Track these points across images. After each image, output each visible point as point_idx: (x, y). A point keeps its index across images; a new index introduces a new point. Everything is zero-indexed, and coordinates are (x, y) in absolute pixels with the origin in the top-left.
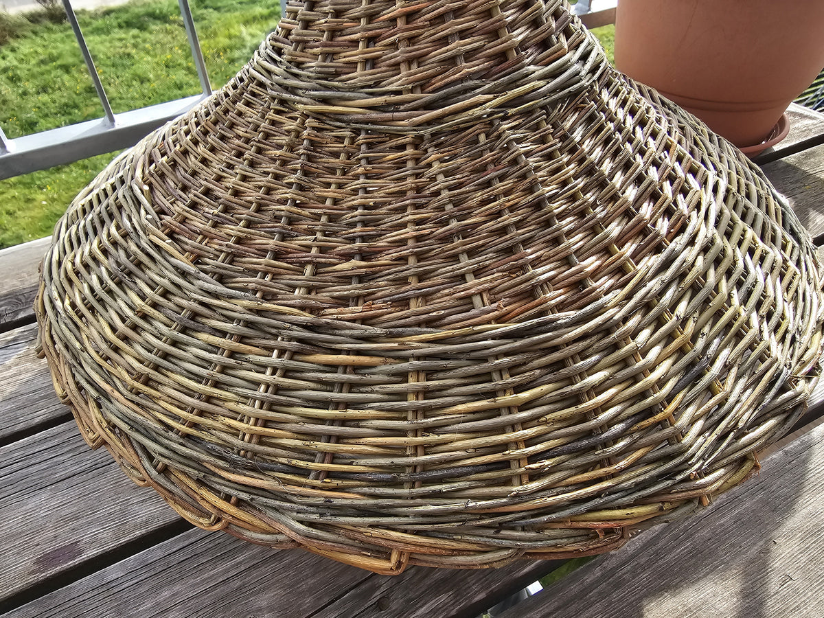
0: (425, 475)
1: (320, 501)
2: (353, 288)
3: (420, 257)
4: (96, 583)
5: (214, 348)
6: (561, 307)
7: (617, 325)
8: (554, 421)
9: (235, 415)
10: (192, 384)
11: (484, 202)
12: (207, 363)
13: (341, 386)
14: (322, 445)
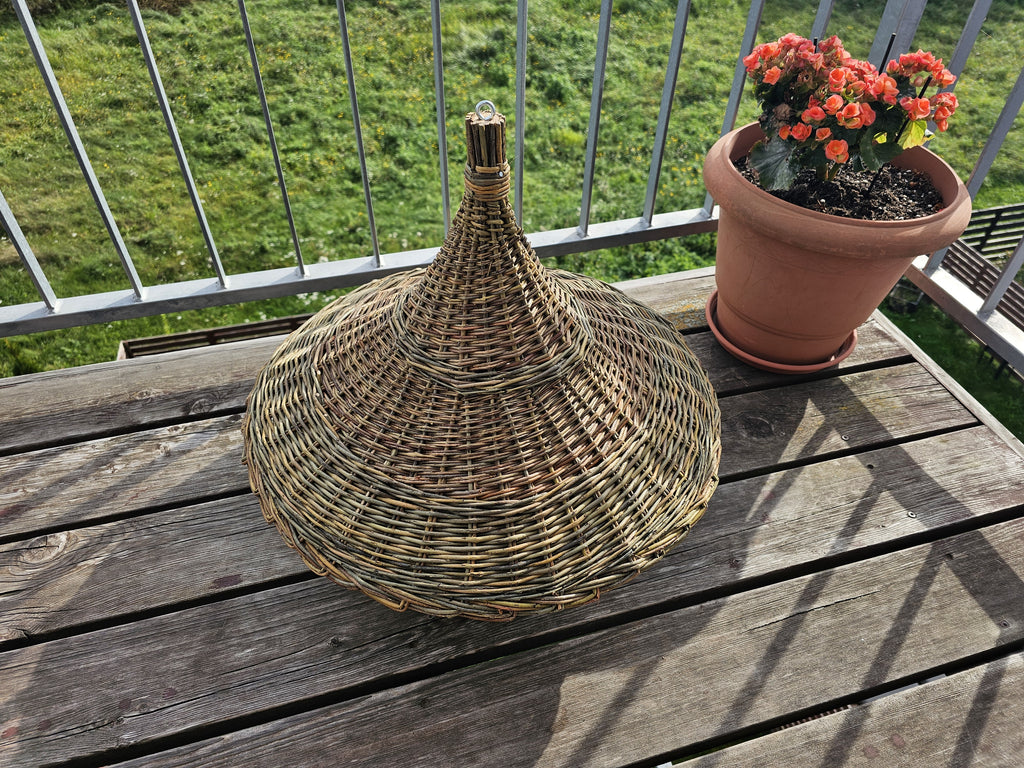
0: (424, 567)
1: (373, 571)
2: (412, 467)
3: (449, 458)
4: (248, 601)
5: (338, 485)
6: (511, 497)
7: (539, 511)
8: (492, 554)
9: (342, 521)
10: (324, 501)
11: (486, 436)
12: (332, 492)
13: (396, 517)
14: (380, 545)
